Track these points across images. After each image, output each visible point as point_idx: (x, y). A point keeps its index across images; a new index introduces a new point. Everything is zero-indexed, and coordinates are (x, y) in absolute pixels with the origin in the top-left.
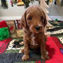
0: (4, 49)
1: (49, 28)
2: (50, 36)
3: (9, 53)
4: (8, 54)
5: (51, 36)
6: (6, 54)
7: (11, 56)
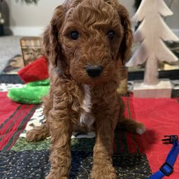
0: (11, 130)
1: (163, 66)
2: (170, 96)
3: (25, 149)
4: (20, 153)
5: (173, 96)
6: (15, 152)
7: (31, 161)
